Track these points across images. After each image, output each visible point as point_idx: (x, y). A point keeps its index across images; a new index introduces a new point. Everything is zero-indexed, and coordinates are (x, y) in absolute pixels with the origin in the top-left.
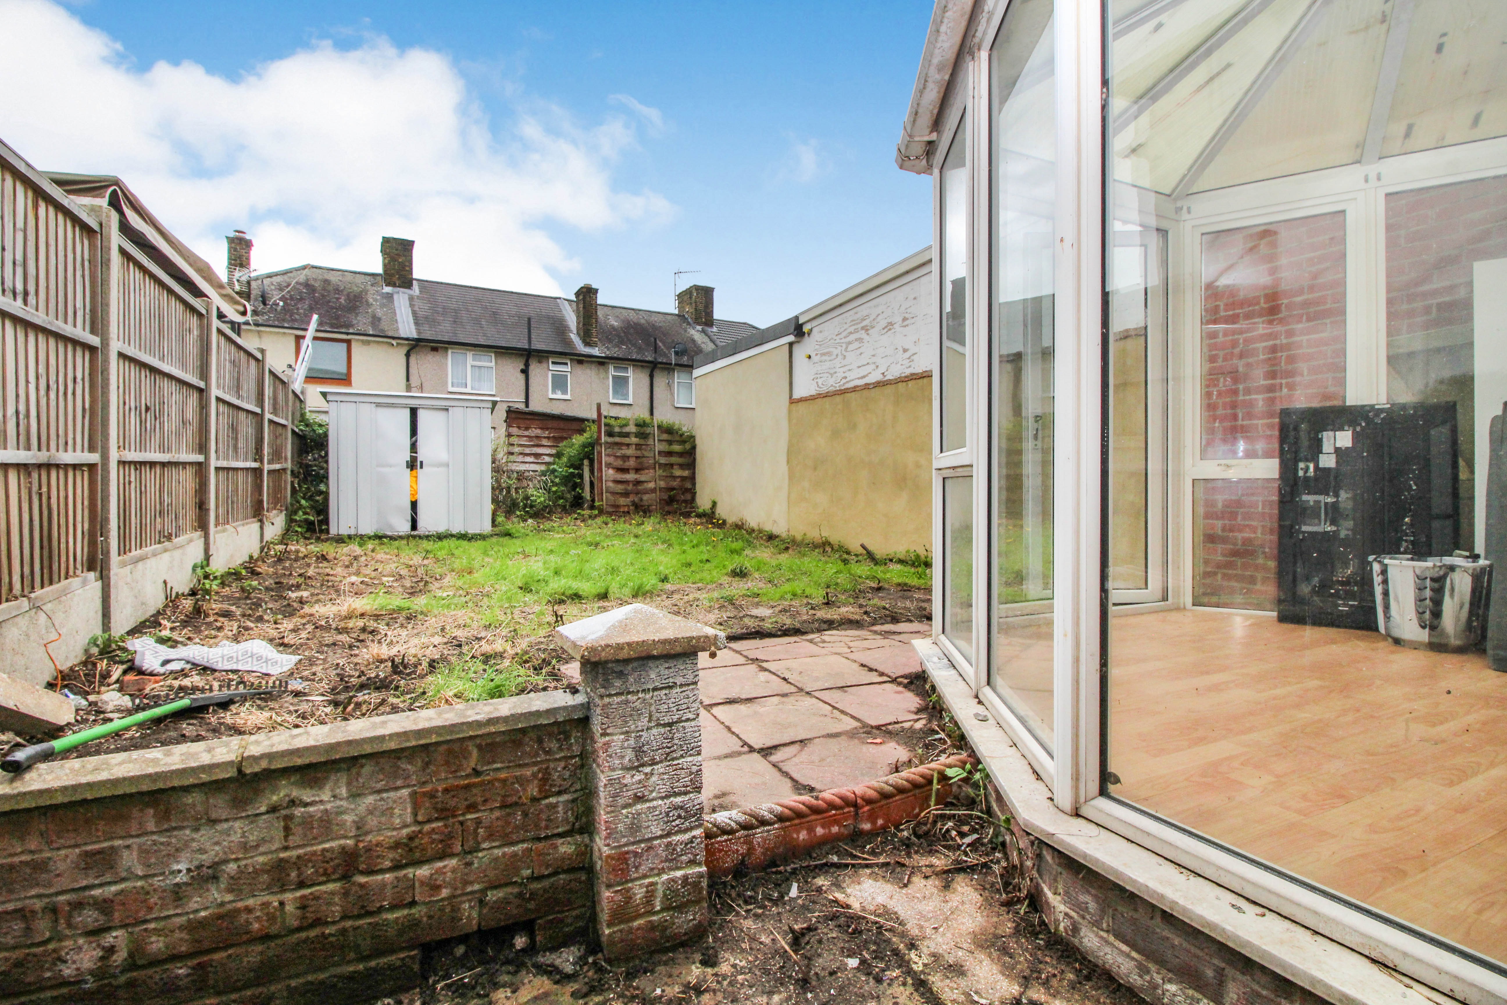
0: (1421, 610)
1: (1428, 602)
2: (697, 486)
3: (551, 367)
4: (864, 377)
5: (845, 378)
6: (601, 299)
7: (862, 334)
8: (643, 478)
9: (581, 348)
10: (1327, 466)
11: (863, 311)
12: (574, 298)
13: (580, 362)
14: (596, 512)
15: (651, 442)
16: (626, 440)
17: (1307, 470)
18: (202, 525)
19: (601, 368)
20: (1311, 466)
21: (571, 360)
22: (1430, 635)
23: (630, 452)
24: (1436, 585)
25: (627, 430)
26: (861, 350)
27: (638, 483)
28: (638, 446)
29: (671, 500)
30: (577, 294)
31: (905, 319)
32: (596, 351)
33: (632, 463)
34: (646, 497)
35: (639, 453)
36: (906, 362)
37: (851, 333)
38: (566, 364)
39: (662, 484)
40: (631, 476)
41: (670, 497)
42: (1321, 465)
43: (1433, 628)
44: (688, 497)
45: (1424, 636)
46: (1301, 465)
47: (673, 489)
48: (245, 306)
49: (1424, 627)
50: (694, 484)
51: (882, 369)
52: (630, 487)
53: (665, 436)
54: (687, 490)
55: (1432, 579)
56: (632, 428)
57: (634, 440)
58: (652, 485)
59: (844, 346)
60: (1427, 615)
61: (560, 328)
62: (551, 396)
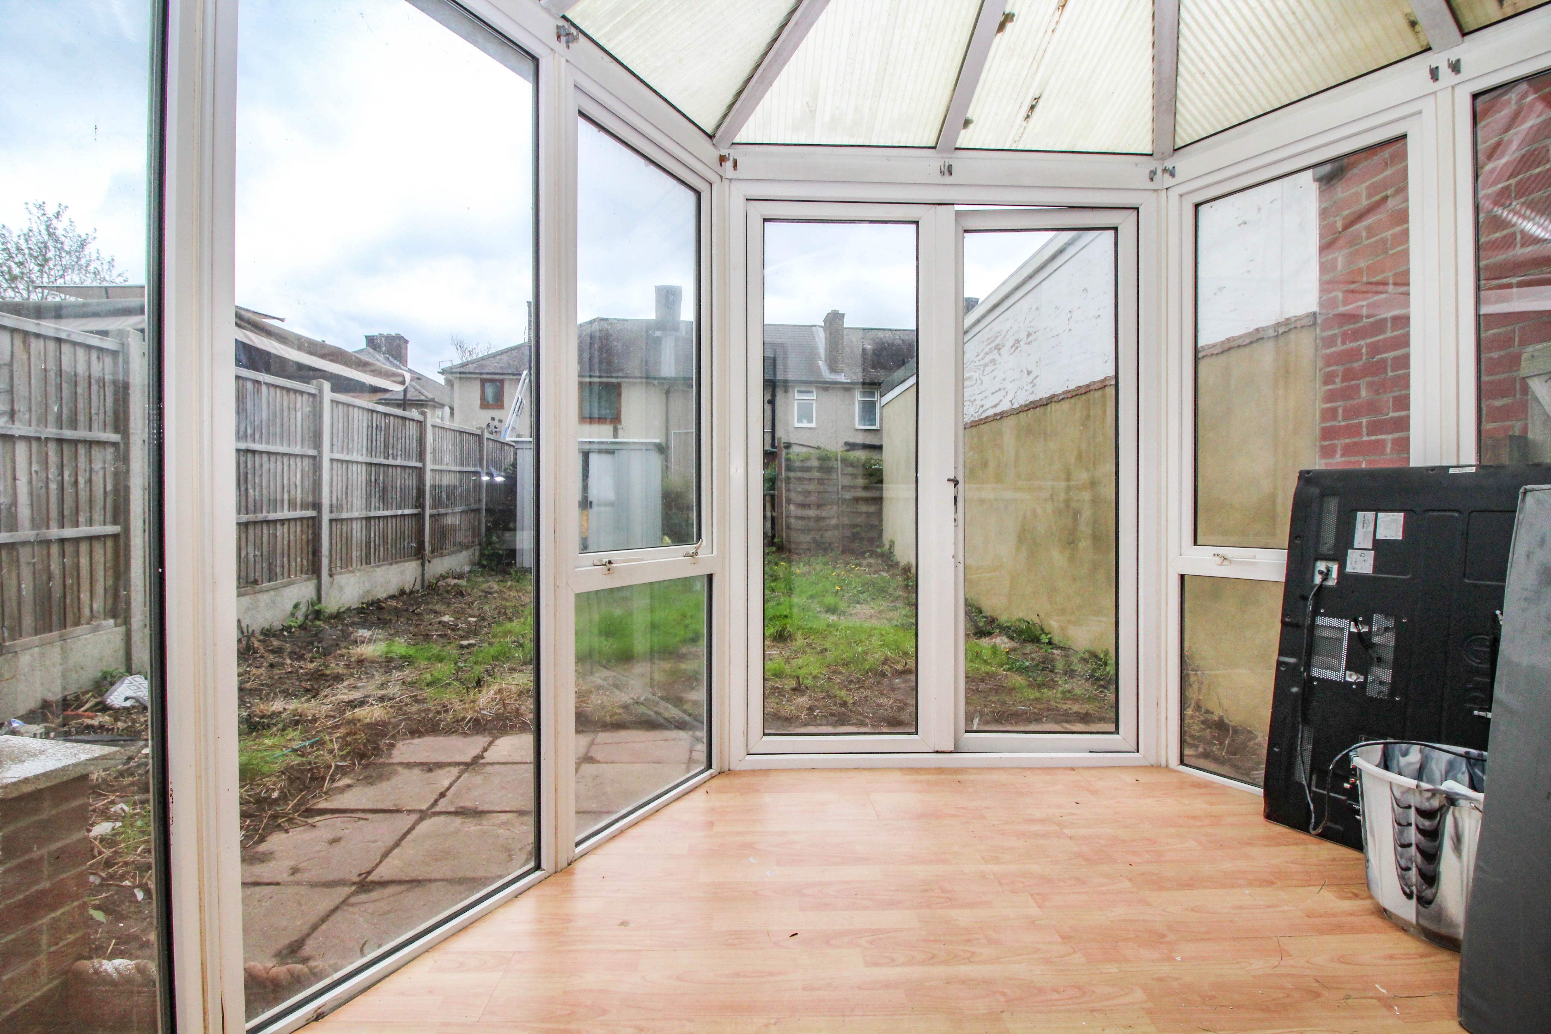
0: (1403, 863)
1: (1413, 850)
2: (884, 522)
3: (797, 396)
4: (996, 406)
5: (982, 406)
6: (847, 323)
7: (994, 355)
8: (824, 514)
9: (828, 376)
10: (1358, 570)
11: (996, 326)
12: (823, 324)
13: (826, 389)
14: (774, 549)
15: (834, 476)
16: (807, 475)
17: (1326, 575)
18: (315, 569)
19: (847, 394)
20: (1335, 568)
21: (817, 388)
22: (1418, 913)
23: (811, 487)
24: (1426, 824)
25: (808, 464)
26: (994, 374)
27: (819, 519)
28: (821, 481)
29: (855, 537)
30: (825, 321)
31: (1029, 335)
32: (842, 378)
33: (813, 498)
34: (828, 534)
35: (821, 488)
36: (1029, 387)
37: (987, 354)
38: (812, 392)
39: (846, 520)
40: (812, 513)
41: (853, 534)
42: (1349, 569)
43: (1424, 902)
44: (874, 534)
45: (1408, 910)
46: (1321, 566)
47: (857, 526)
48: (404, 377)
49: (1409, 896)
50: (881, 520)
51: (1010, 397)
52: (812, 524)
53: (850, 470)
54: (873, 527)
55: (1421, 812)
56: (815, 463)
57: (816, 474)
58: (834, 522)
59: (982, 368)
60: (1413, 875)
61: (811, 356)
62: (797, 425)
